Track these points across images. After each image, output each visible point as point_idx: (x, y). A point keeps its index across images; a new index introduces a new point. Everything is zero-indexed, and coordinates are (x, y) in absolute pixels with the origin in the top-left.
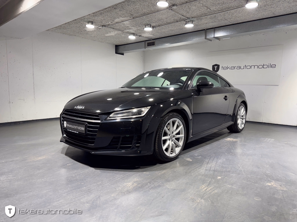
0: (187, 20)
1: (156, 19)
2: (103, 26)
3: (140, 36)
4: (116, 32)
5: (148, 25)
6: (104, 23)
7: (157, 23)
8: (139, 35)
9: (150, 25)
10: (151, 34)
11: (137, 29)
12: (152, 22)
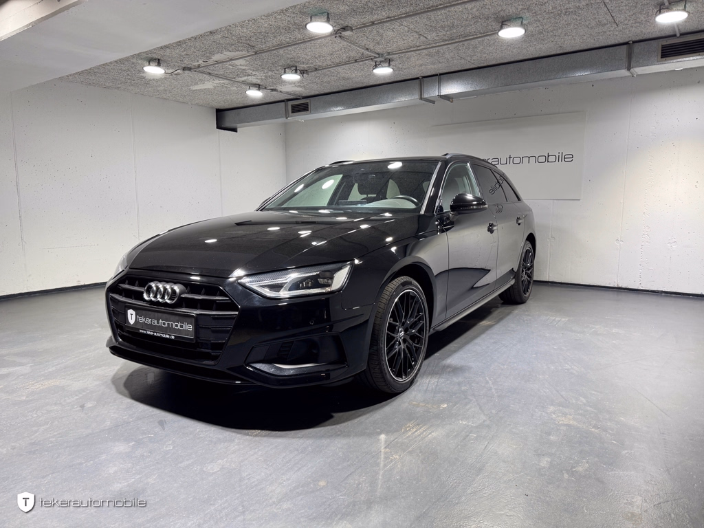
0: (376, 59)
1: (308, 56)
2: (184, 69)
3: (272, 90)
4: (217, 81)
5: (290, 67)
6: (187, 63)
7: (312, 63)
8: (272, 88)
9: (294, 68)
10: (300, 86)
11: (266, 77)
12: (298, 62)
